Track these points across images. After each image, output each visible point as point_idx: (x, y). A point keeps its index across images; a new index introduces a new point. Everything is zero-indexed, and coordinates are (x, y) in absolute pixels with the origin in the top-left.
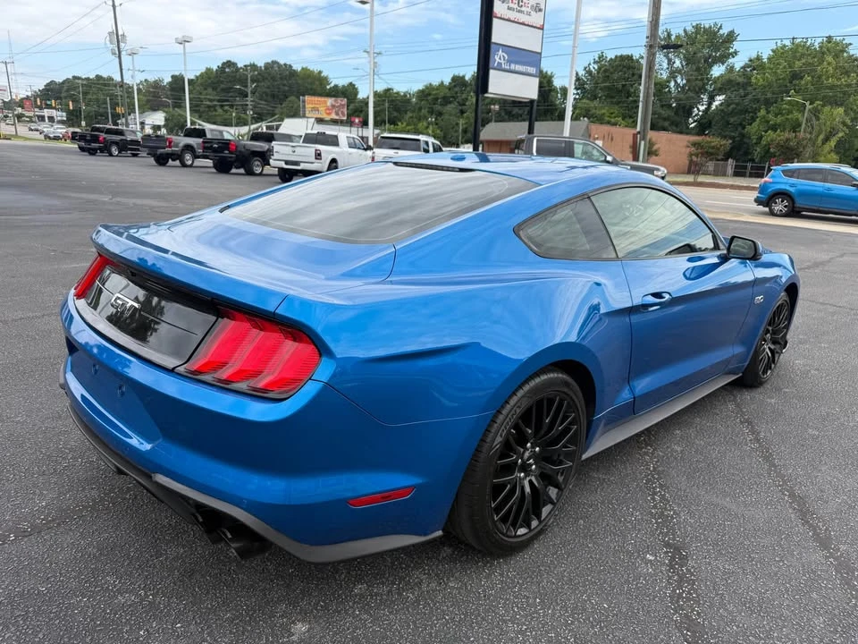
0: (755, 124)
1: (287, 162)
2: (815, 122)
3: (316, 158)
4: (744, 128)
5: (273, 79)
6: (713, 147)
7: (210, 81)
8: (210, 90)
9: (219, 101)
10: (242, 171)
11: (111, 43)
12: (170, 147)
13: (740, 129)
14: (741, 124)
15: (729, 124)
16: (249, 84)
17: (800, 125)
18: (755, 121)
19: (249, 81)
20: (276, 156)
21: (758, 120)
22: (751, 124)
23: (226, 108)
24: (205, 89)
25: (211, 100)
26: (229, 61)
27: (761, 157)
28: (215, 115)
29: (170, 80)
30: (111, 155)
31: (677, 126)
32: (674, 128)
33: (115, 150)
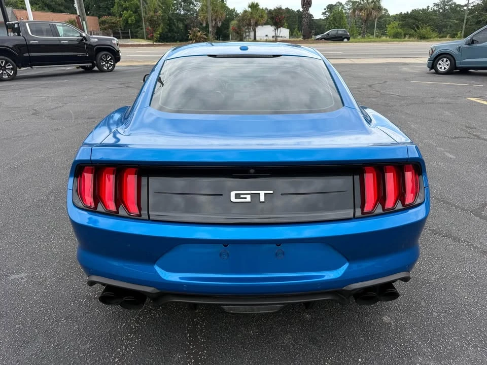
0: (116, 7)
2: (146, 6)
4: (109, 10)
6: (113, 23)
13: (107, 10)
14: (107, 7)
15: (100, 7)
17: (139, 7)
18: (114, 6)
21: (116, 4)
22: (113, 7)
27: (124, 26)
31: (68, 9)
32: (68, 11)
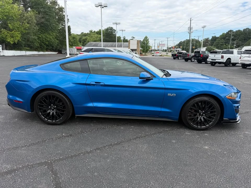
1: (212, 60)
3: (221, 58)
5: (246, 34)
7: (223, 37)
8: (222, 39)
9: (225, 42)
10: (204, 63)
11: (188, 30)
12: (188, 56)
16: (231, 37)
19: (231, 36)
20: (209, 58)
23: (227, 44)
24: (221, 39)
25: (222, 43)
26: (231, 30)
28: (223, 47)
29: (211, 38)
30: (179, 59)
33: (180, 58)
